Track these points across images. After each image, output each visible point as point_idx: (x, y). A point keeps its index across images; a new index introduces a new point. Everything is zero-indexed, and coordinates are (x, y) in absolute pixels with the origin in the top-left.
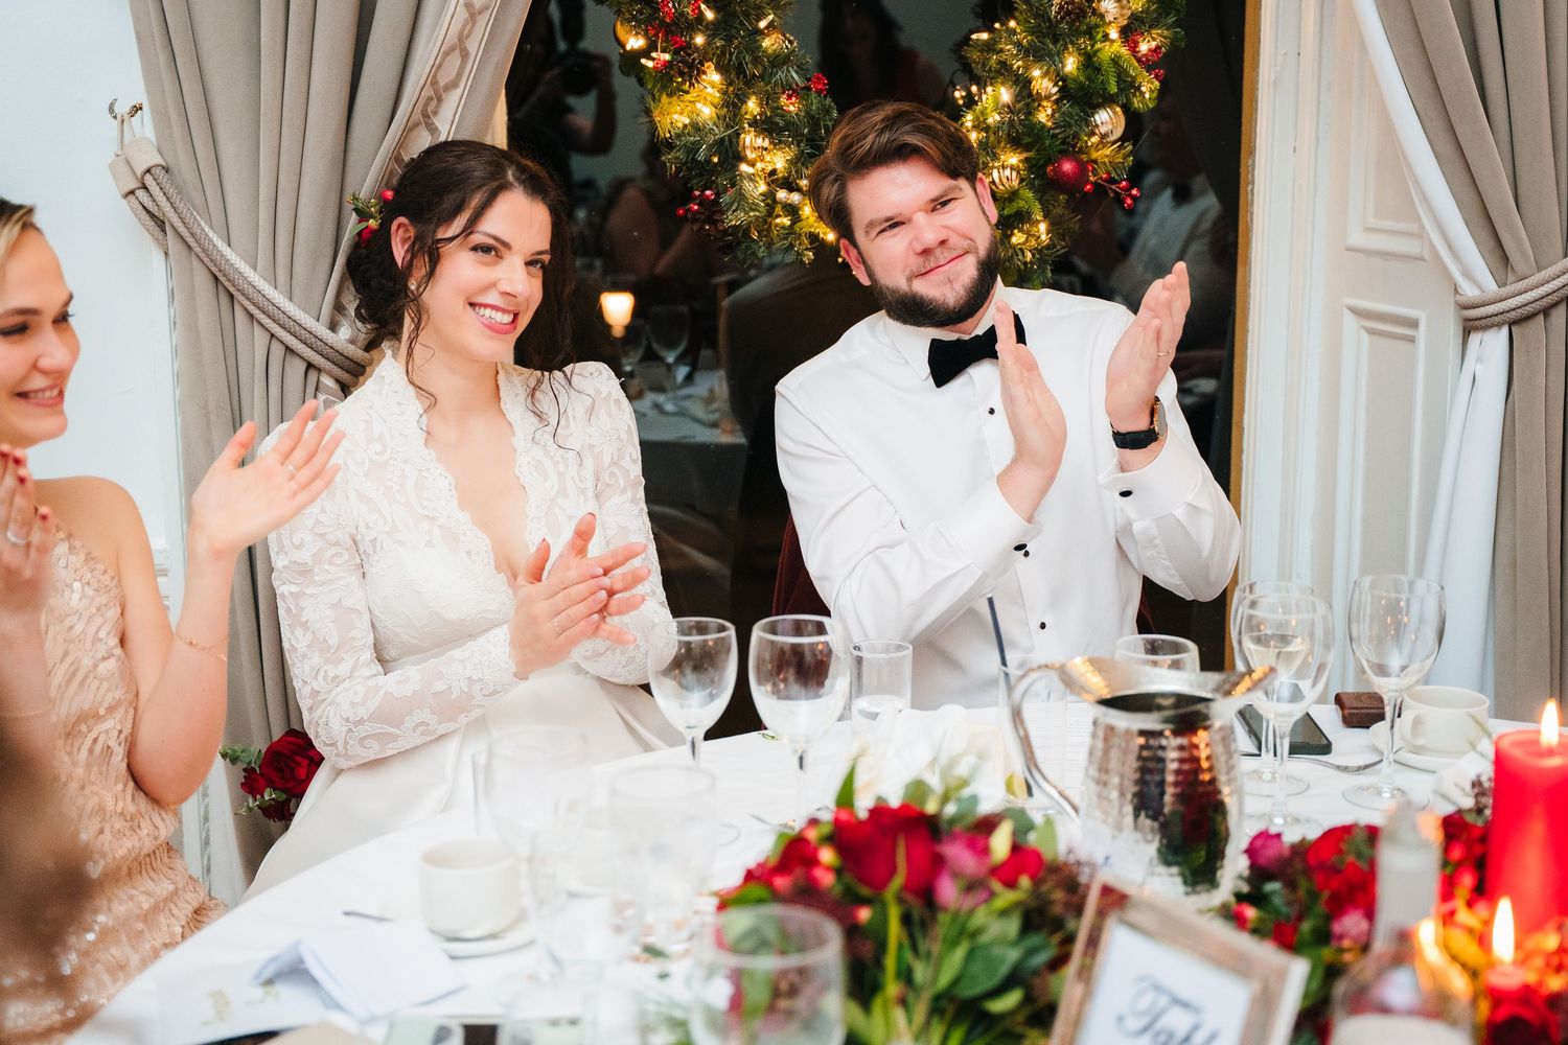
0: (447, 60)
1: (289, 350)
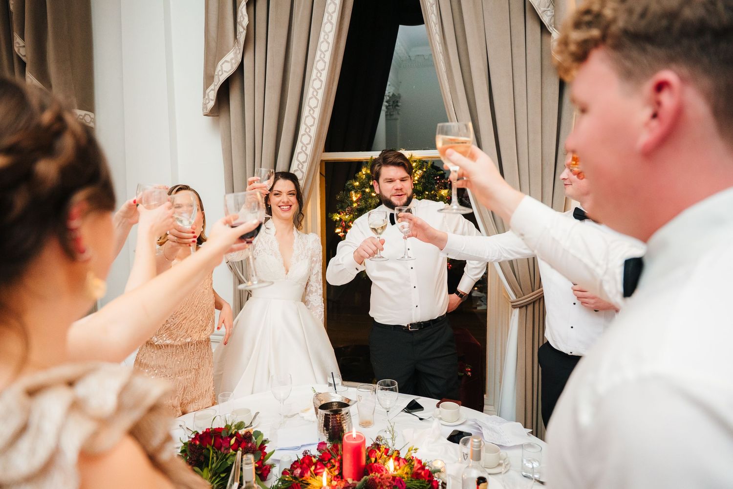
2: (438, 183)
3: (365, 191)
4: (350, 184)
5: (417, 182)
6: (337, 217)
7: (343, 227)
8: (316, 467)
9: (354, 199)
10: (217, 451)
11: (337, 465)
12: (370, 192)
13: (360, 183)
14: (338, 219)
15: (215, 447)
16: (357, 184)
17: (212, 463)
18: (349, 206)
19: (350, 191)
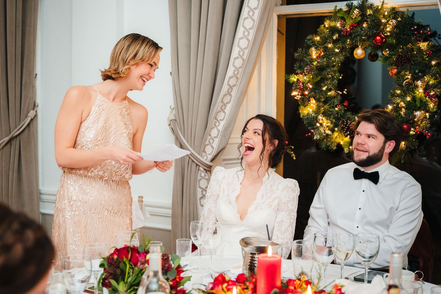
0: (225, 97)
1: (193, 161)
2: (416, 35)
3: (327, 47)
4: (310, 40)
5: (389, 34)
6: (294, 78)
7: (300, 89)
8: (228, 285)
9: (314, 56)
10: (133, 266)
11: (251, 286)
12: (333, 48)
13: (321, 37)
14: (295, 80)
15: (132, 263)
16: (318, 38)
17: (129, 277)
18: (308, 64)
19: (309, 47)
